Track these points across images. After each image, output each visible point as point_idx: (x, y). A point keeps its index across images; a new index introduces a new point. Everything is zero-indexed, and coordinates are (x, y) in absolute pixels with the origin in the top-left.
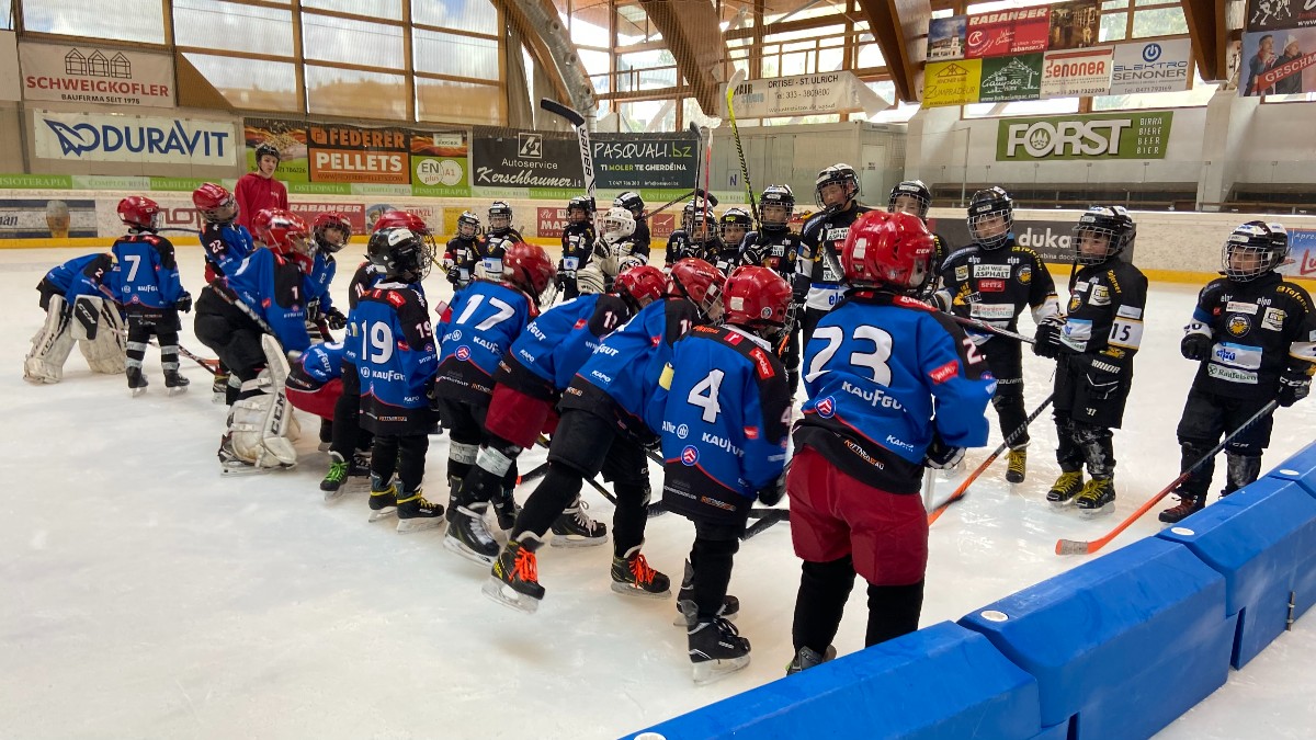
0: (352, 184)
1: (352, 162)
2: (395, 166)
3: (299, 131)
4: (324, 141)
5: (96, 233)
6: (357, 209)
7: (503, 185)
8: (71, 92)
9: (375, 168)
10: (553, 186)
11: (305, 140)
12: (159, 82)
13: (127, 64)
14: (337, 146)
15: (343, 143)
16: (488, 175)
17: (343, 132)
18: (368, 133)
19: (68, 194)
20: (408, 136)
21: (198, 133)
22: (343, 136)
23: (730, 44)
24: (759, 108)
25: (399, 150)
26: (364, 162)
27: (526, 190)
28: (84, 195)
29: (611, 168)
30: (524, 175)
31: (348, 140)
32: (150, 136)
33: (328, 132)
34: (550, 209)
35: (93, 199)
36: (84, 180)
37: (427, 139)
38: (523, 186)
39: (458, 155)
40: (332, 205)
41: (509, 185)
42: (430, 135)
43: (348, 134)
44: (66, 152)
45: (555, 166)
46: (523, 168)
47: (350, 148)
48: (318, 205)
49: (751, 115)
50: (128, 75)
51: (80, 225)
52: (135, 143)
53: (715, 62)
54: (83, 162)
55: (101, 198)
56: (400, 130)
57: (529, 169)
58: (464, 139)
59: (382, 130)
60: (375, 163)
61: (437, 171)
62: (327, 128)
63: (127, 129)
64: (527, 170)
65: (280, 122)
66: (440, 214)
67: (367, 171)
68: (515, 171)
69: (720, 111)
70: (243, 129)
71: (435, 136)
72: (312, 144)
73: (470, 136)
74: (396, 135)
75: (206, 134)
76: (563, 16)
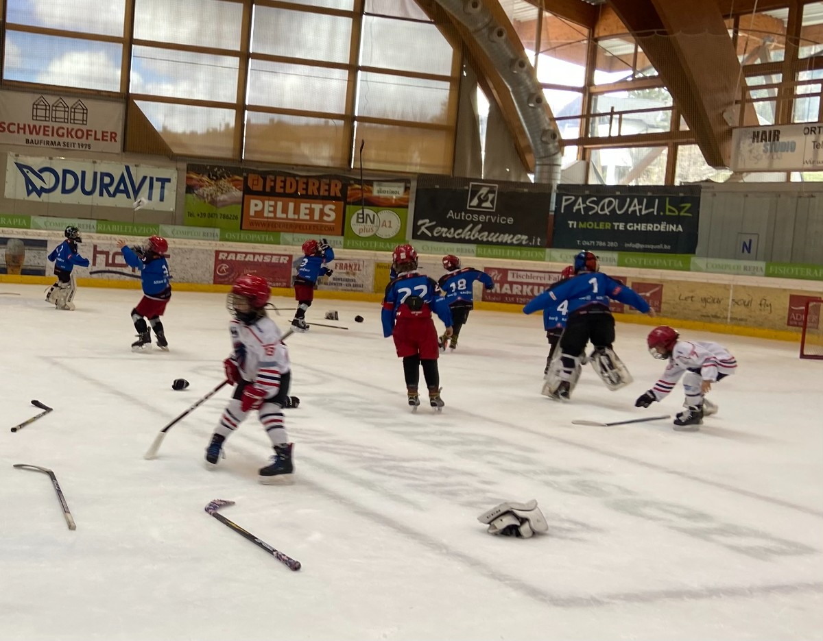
0: (282, 234)
1: (285, 210)
2: (329, 216)
3: (237, 177)
4: (260, 188)
5: (44, 271)
6: (284, 260)
7: (446, 240)
8: (34, 137)
9: (308, 217)
10: (506, 244)
11: (242, 187)
12: (109, 128)
13: (85, 110)
14: (272, 194)
15: (278, 190)
16: (430, 229)
17: (279, 179)
18: (305, 180)
19: (26, 234)
20: (346, 183)
21: (145, 178)
22: (279, 184)
23: (751, 81)
24: (786, 159)
25: (336, 198)
26: (297, 211)
27: (473, 247)
28: (39, 235)
29: (581, 225)
30: (471, 230)
31: (284, 187)
32: (102, 180)
33: (265, 180)
34: (500, 270)
35: (46, 238)
36: (40, 221)
37: (366, 188)
38: (469, 242)
39: (400, 206)
40: (260, 254)
41: (453, 240)
42: (370, 183)
43: (284, 182)
44: (29, 193)
45: (510, 221)
46: (472, 221)
47: (284, 195)
48: (246, 254)
49: (775, 166)
50: (84, 121)
51: (32, 263)
52: (88, 188)
53: (730, 104)
54: (42, 203)
55: (53, 238)
56: (337, 177)
57: (479, 222)
58: (407, 189)
59: (319, 178)
60: (307, 211)
61: (372, 222)
62: (264, 175)
63: (83, 173)
64: (475, 224)
65: (220, 168)
66: (371, 269)
67: (299, 219)
68: (461, 224)
69: (732, 162)
70: (185, 175)
71: (375, 184)
72: (248, 191)
73: (414, 185)
74: (333, 182)
75: (151, 179)
76: (530, 53)
